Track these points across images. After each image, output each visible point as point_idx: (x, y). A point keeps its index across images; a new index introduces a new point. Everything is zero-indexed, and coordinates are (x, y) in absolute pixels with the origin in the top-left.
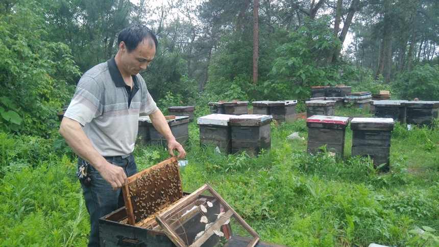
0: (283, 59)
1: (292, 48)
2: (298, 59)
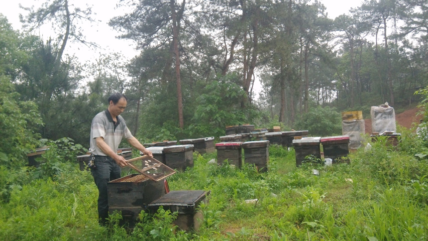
0: (203, 106)
1: (209, 97)
2: (215, 106)
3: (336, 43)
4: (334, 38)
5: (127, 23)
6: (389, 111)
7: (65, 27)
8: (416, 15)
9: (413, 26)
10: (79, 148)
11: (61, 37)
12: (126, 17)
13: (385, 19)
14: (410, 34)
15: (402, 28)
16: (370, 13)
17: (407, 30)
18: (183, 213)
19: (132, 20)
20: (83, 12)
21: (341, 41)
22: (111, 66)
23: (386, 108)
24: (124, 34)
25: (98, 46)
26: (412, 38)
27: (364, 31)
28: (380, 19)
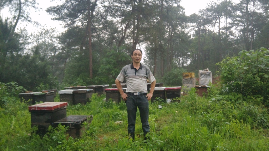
0: (104, 66)
1: (108, 60)
2: (111, 66)
3: (190, 30)
4: (189, 27)
5: (58, 11)
6: (208, 73)
7: (18, 11)
8: (238, 16)
9: (236, 22)
10: (21, 89)
11: (15, 17)
12: (58, 7)
13: (219, 18)
14: (234, 27)
15: (230, 23)
16: (211, 13)
17: (232, 24)
18: (74, 127)
19: (61, 9)
20: (30, 2)
21: (193, 29)
22: (48, 36)
23: (207, 72)
24: (56, 17)
25: (39, 24)
26: (235, 29)
27: (207, 24)
28: (216, 17)
